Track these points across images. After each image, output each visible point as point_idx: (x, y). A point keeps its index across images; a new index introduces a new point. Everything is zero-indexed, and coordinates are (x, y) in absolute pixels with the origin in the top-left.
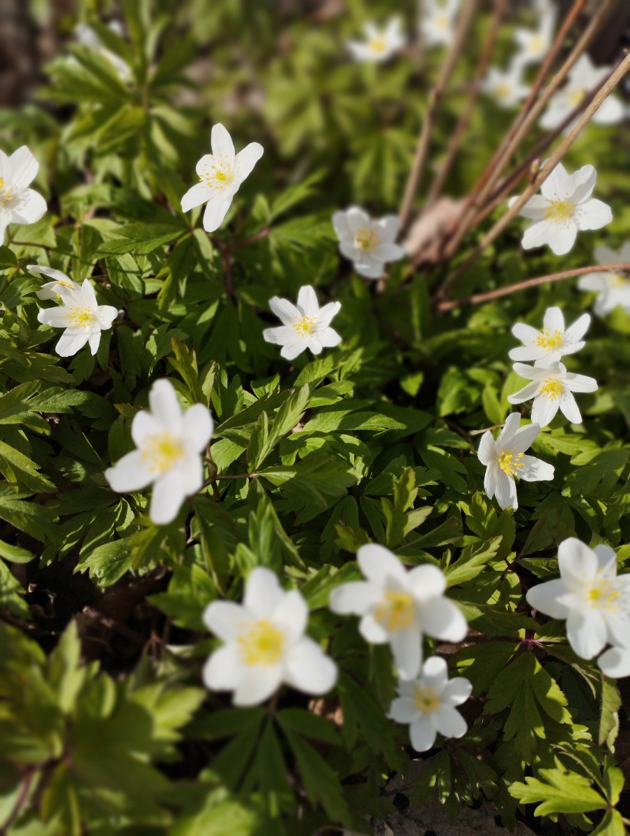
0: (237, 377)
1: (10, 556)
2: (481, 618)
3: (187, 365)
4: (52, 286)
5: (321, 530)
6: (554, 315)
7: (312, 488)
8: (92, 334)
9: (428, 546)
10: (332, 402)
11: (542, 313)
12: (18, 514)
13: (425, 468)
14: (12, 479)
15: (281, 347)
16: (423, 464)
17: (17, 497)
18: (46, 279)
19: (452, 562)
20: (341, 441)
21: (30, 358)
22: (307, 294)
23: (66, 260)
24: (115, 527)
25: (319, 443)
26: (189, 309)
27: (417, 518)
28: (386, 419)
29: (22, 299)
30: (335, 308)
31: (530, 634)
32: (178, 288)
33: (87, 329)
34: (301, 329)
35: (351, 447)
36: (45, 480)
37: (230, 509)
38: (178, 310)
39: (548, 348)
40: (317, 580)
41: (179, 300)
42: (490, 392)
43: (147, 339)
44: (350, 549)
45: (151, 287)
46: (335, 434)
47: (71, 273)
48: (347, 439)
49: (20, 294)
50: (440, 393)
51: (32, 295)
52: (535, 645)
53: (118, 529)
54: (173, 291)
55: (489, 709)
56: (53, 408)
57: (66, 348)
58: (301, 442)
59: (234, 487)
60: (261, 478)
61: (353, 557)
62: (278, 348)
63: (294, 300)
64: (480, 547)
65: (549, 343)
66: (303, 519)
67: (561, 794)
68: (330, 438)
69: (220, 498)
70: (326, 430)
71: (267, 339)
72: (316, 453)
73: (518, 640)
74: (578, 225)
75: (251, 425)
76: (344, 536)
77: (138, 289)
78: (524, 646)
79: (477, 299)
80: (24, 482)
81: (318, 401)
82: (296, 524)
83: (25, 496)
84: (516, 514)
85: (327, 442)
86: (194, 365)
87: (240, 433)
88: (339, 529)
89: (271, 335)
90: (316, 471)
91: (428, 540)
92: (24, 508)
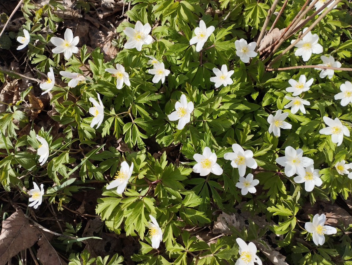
0: (202, 91)
1: (142, 137)
2: (265, 165)
3: (189, 89)
4: (151, 61)
5: (223, 137)
6: (303, 78)
7: (221, 125)
8: (162, 77)
9: (253, 145)
10: (229, 101)
11: (299, 76)
12: (144, 126)
13: (256, 122)
14: (143, 117)
15: (215, 83)
16: (255, 121)
17: (144, 122)
18: (149, 59)
19: (258, 150)
20: (230, 112)
21: (146, 83)
22: (224, 67)
23: (154, 52)
24: (165, 131)
25: (224, 112)
26: (189, 70)
27: (249, 137)
28: (245, 106)
29: (143, 65)
30: (232, 72)
31: (279, 171)
32: (186, 64)
33: (161, 76)
34: (222, 78)
35: (233, 114)
36: (150, 118)
37: (198, 129)
38: (186, 70)
39: (299, 88)
40: (221, 150)
41: (187, 67)
42: (279, 101)
43: (176, 77)
44: (230, 144)
45: (179, 62)
46: (229, 110)
47: (156, 56)
48: (232, 112)
49: (142, 63)
50: (263, 99)
51: (146, 64)
52: (280, 174)
53: (166, 132)
54: (185, 64)
55: (264, 188)
56: (153, 99)
57: (155, 80)
58: (218, 112)
59: (199, 123)
60: (206, 121)
61: (231, 146)
62: (214, 83)
63: (220, 68)
64: (267, 147)
65: (299, 87)
66: (218, 134)
67: (281, 211)
68: (227, 111)
69: (195, 126)
70: (226, 109)
71: (211, 81)
72: (223, 115)
73: (276, 172)
74: (312, 51)
75: (205, 106)
76: (229, 140)
77: (175, 63)
78: (277, 174)
79: (279, 69)
80: (146, 118)
81: (224, 100)
82: (216, 135)
83: (146, 122)
84: (279, 138)
85: (226, 112)
86: (191, 89)
87: (202, 108)
88: (228, 138)
89: (212, 79)
90: (222, 121)
91: (252, 143)
92: (145, 125)
